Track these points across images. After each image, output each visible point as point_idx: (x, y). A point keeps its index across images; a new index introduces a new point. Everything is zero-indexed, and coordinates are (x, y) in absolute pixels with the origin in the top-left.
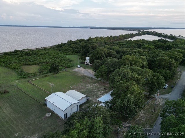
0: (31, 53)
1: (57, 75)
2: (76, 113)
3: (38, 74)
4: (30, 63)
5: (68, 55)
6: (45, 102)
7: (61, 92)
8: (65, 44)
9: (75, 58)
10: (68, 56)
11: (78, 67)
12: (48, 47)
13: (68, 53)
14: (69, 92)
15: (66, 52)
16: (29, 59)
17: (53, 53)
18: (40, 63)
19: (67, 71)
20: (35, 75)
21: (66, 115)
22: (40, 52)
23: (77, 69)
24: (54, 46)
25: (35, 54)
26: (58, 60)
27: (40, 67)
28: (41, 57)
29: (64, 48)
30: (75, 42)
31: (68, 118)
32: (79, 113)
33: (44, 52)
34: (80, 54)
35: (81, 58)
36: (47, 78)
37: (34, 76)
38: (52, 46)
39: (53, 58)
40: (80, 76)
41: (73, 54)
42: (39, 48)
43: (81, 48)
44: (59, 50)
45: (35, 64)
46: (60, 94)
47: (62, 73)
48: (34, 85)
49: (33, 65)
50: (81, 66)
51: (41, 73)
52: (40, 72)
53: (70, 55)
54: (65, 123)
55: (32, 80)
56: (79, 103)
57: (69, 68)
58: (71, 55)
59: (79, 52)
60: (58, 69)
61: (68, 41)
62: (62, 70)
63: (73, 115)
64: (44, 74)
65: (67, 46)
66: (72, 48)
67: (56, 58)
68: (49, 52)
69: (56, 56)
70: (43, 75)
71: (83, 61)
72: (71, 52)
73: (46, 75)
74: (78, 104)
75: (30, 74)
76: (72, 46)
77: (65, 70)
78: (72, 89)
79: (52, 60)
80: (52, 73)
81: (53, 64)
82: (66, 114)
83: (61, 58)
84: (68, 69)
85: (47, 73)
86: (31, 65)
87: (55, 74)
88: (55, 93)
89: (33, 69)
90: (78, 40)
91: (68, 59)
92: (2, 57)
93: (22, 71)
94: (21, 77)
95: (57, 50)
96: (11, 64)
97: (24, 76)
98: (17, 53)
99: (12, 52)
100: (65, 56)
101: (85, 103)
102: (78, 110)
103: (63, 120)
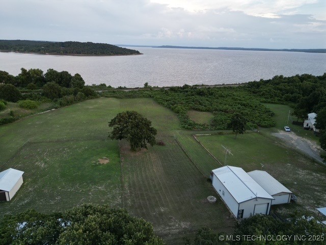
0: (206, 91)
1: (239, 136)
2: (262, 217)
3: (209, 127)
4: (201, 107)
5: (269, 102)
6: (211, 177)
7: (241, 169)
8: (269, 81)
9: (283, 111)
10: (268, 106)
11: (285, 130)
12: (235, 84)
13: (269, 100)
14: (257, 173)
15: (266, 98)
16: (201, 102)
17: (242, 96)
18: (216, 110)
19: (260, 133)
20: (204, 128)
21: (241, 213)
22: (220, 92)
23: (281, 134)
24: (247, 83)
25: (212, 94)
26: (247, 110)
27: (213, 116)
28: (220, 100)
29: (264, 89)
30: (290, 80)
31: (245, 219)
32: (269, 219)
33: (226, 93)
34: (296, 105)
35: (295, 113)
36: (222, 137)
37: (203, 130)
38: (242, 84)
39: (240, 106)
40: (286, 150)
41: (280, 102)
42: (219, 85)
43: (301, 92)
44: (254, 92)
45: (208, 111)
46: (239, 171)
47: (250, 135)
48: (199, 143)
49: (204, 111)
50: (292, 130)
51: (214, 127)
52: (212, 126)
53: (272, 103)
54: (238, 226)
56: (272, 199)
57: (264, 129)
58: (275, 103)
59: (294, 100)
60: (243, 127)
61: (276, 77)
62: (250, 129)
63: (256, 218)
64: (219, 129)
65: (270, 87)
66: (281, 90)
67: (244, 105)
68: (235, 93)
69: (244, 102)
70: (216, 132)
71: (300, 120)
72: (276, 98)
73: (221, 131)
74: (270, 202)
75: (197, 124)
76: (280, 87)
77: (256, 130)
78: (263, 169)
79: (237, 109)
80: (232, 131)
81: (237, 115)
82: (243, 210)
83: (254, 108)
84: (262, 130)
85: (224, 129)
86: (202, 111)
87: (237, 133)
88: (230, 167)
89: (203, 118)
90: (297, 76)
91: (267, 111)
92: (166, 92)
93: (187, 117)
94: (184, 127)
95: (249, 90)
96: (176, 105)
97: (189, 126)
98: (186, 90)
99: (181, 88)
100: (262, 104)
101: (285, 205)
102: (268, 214)
103: (233, 218)
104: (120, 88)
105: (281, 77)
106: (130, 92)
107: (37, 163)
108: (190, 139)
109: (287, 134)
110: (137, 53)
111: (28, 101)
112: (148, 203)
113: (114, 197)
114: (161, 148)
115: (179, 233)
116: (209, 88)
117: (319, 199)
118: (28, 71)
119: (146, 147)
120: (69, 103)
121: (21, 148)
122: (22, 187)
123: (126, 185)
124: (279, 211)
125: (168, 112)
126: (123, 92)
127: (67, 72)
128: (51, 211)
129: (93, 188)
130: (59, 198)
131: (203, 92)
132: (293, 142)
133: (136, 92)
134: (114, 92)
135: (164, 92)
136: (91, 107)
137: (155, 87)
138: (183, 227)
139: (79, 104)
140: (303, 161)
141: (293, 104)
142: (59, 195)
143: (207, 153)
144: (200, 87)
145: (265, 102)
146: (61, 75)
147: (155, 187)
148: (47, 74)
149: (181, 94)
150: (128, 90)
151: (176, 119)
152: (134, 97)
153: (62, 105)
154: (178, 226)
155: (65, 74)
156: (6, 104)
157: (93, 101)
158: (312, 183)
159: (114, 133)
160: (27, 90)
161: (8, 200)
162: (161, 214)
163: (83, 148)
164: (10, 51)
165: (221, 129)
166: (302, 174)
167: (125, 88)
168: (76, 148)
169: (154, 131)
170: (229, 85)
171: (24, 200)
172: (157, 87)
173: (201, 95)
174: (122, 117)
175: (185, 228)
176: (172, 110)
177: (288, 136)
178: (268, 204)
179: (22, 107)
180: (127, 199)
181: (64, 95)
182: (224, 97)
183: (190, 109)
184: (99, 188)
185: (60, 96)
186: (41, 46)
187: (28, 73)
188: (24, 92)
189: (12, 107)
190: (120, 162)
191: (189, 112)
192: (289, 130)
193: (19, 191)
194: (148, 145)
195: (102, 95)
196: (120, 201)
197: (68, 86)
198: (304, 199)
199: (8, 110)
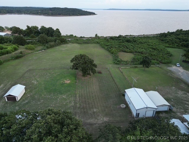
1: (146, 69)
3: (130, 63)
4: (127, 50)
5: (171, 47)
6: (124, 93)
7: (142, 90)
8: (173, 33)
10: (170, 50)
11: (176, 66)
12: (151, 35)
13: (171, 46)
15: (169, 44)
17: (154, 43)
18: (136, 52)
19: (160, 67)
20: (126, 63)
21: (138, 115)
22: (141, 40)
23: (173, 68)
24: (159, 34)
25: (135, 41)
26: (155, 53)
27: (134, 56)
28: (140, 45)
33: (144, 40)
36: (136, 69)
37: (126, 64)
38: (156, 34)
39: (151, 50)
40: (174, 78)
41: (178, 47)
42: (141, 35)
44: (162, 40)
45: (131, 52)
46: (140, 91)
47: (153, 68)
48: (122, 72)
49: (128, 52)
50: (181, 65)
52: (132, 62)
53: (173, 48)
55: (122, 68)
56: (156, 109)
58: (175, 48)
60: (149, 64)
61: (178, 31)
62: (154, 65)
64: (135, 64)
65: (173, 37)
66: (180, 39)
67: (154, 49)
68: (150, 41)
69: (154, 47)
70: (133, 66)
71: (187, 60)
75: (123, 61)
76: (180, 37)
79: (149, 52)
82: (139, 114)
83: (160, 51)
84: (162, 65)
85: (139, 64)
86: (127, 52)
87: (145, 67)
89: (127, 57)
91: (168, 53)
92: (108, 40)
93: (118, 57)
94: (115, 63)
95: (160, 39)
96: (112, 49)
97: (118, 62)
98: (120, 38)
99: (117, 37)
100: (166, 48)
101: (165, 112)
102: (154, 116)
103: (133, 117)
104: (81, 37)
105: (181, 30)
106: (86, 40)
107: (33, 81)
108: (117, 70)
109: (178, 68)
110: (94, 14)
111: (30, 45)
112: (88, 106)
113: (70, 102)
114: (100, 75)
115: (102, 123)
116: (134, 37)
117: (187, 109)
118: (30, 27)
119: (90, 75)
120: (52, 47)
121: (25, 73)
122: (24, 94)
123: (78, 95)
124: (161, 115)
125: (107, 53)
126: (82, 40)
127: (51, 28)
128: (38, 107)
129: (60, 96)
130: (42, 101)
131: (130, 40)
132: (180, 73)
133: (90, 40)
134: (77, 40)
135: (106, 40)
136: (63, 49)
137: (101, 37)
138: (105, 120)
139: (57, 47)
140: (183, 85)
141: (186, 49)
142: (43, 99)
143: (126, 79)
144: (129, 37)
145: (168, 47)
146: (48, 30)
147: (93, 97)
148: (40, 29)
149: (116, 41)
150: (85, 39)
151: (111, 57)
152: (88, 43)
153: (48, 48)
154: (102, 120)
155: (50, 29)
156: (18, 47)
157: (65, 45)
158: (185, 99)
159: (73, 66)
160: (30, 38)
161: (17, 101)
162: (94, 113)
163: (57, 74)
164: (22, 14)
165: (136, 64)
166: (180, 94)
167: (84, 37)
168: (54, 73)
169: (95, 66)
170: (147, 35)
171: (25, 101)
172: (103, 37)
173: (129, 42)
174: (77, 58)
175: (106, 121)
176: (110, 51)
177: (178, 70)
178: (154, 111)
179: (26, 49)
180: (77, 103)
181: (49, 42)
182: (142, 43)
183: (120, 51)
184: (63, 96)
185: (47, 42)
186: (39, 11)
187: (30, 28)
188: (28, 40)
189: (21, 49)
190: (76, 82)
191: (119, 53)
192: (179, 66)
193: (23, 96)
194: (91, 73)
195: (70, 42)
196: (73, 104)
197: (52, 36)
198: (177, 108)
199: (19, 51)
